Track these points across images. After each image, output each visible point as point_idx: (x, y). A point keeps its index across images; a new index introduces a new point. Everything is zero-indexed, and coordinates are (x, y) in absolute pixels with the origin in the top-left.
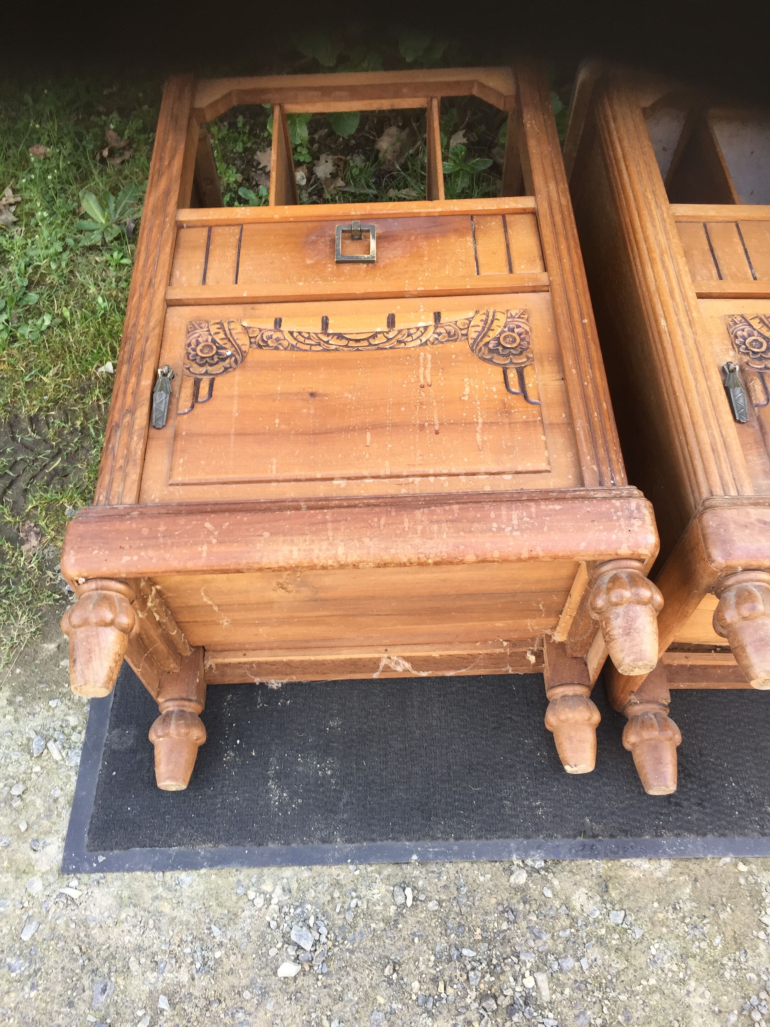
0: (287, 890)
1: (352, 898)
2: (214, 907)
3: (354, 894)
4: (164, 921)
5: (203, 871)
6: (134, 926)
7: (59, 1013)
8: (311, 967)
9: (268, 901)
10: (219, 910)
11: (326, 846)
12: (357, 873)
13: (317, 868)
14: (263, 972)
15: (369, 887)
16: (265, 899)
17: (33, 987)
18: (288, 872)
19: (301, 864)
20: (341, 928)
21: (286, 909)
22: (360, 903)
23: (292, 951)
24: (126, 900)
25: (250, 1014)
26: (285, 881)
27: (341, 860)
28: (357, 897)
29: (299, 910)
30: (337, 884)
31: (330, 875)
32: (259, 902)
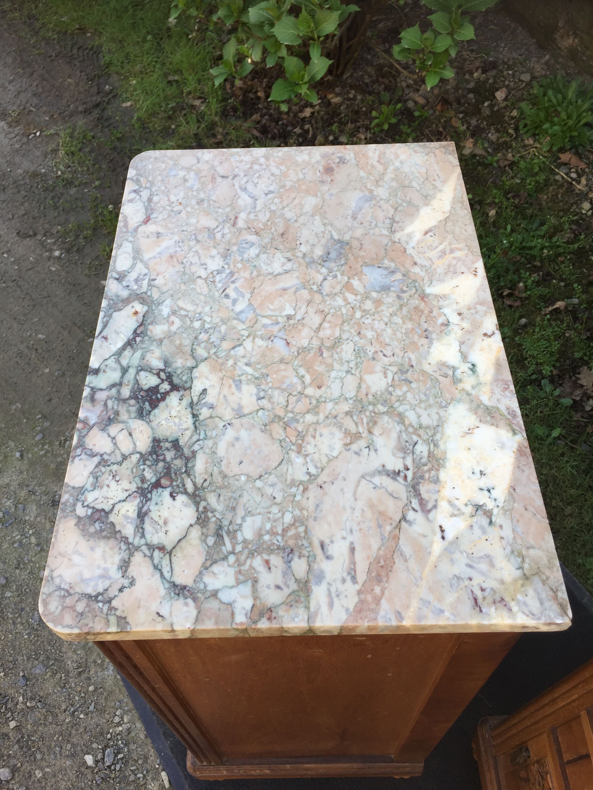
0: (129, 731)
1: (142, 773)
2: (104, 697)
3: (145, 772)
4: (86, 675)
5: (118, 677)
6: (77, 662)
7: (23, 656)
8: (97, 772)
9: (119, 724)
10: (103, 701)
11: (163, 737)
12: (157, 766)
13: (149, 741)
14: (84, 747)
15: (153, 779)
16: (119, 722)
17: (29, 634)
18: (139, 725)
19: (147, 729)
20: (125, 777)
21: (119, 737)
22: (141, 779)
23: (100, 756)
24: (87, 647)
25: (61, 755)
26: (134, 726)
27: (159, 751)
28: (144, 775)
29: (122, 746)
30: (146, 758)
31: (149, 751)
32: (117, 720)
